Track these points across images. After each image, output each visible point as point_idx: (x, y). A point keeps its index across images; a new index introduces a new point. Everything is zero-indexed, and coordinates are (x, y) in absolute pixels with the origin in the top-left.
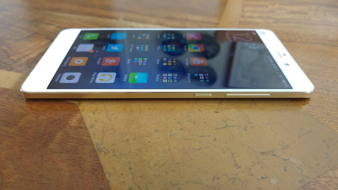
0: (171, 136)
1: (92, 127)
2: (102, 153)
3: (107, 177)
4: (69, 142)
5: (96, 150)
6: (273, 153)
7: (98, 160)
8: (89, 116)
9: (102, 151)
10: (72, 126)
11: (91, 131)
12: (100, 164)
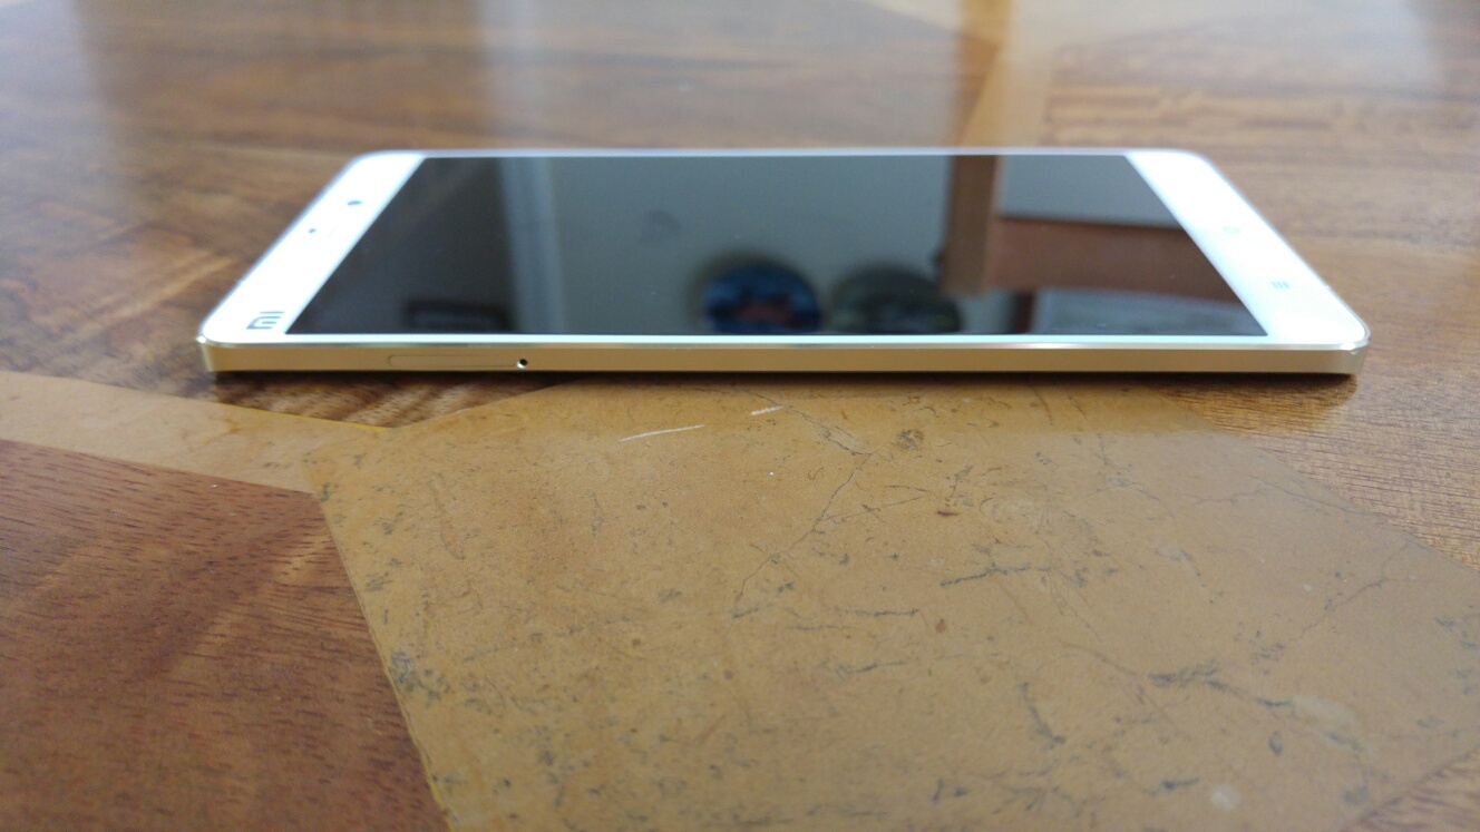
0: (736, 616)
1: (376, 585)
2: (420, 695)
3: (437, 797)
4: (269, 651)
5: (392, 682)
6: (1214, 677)
7: (398, 725)
8: (365, 544)
9: (420, 684)
10: (285, 585)
11: (371, 603)
12: (408, 739)
